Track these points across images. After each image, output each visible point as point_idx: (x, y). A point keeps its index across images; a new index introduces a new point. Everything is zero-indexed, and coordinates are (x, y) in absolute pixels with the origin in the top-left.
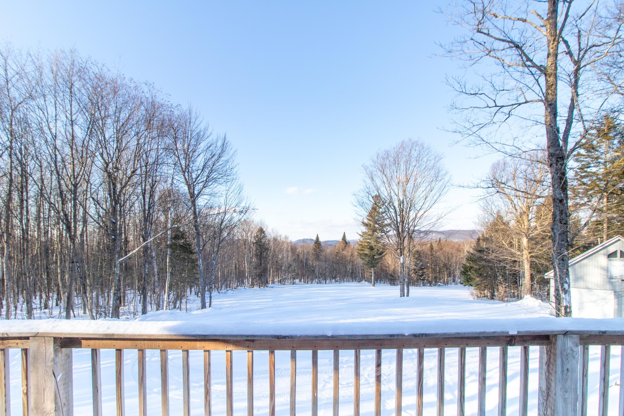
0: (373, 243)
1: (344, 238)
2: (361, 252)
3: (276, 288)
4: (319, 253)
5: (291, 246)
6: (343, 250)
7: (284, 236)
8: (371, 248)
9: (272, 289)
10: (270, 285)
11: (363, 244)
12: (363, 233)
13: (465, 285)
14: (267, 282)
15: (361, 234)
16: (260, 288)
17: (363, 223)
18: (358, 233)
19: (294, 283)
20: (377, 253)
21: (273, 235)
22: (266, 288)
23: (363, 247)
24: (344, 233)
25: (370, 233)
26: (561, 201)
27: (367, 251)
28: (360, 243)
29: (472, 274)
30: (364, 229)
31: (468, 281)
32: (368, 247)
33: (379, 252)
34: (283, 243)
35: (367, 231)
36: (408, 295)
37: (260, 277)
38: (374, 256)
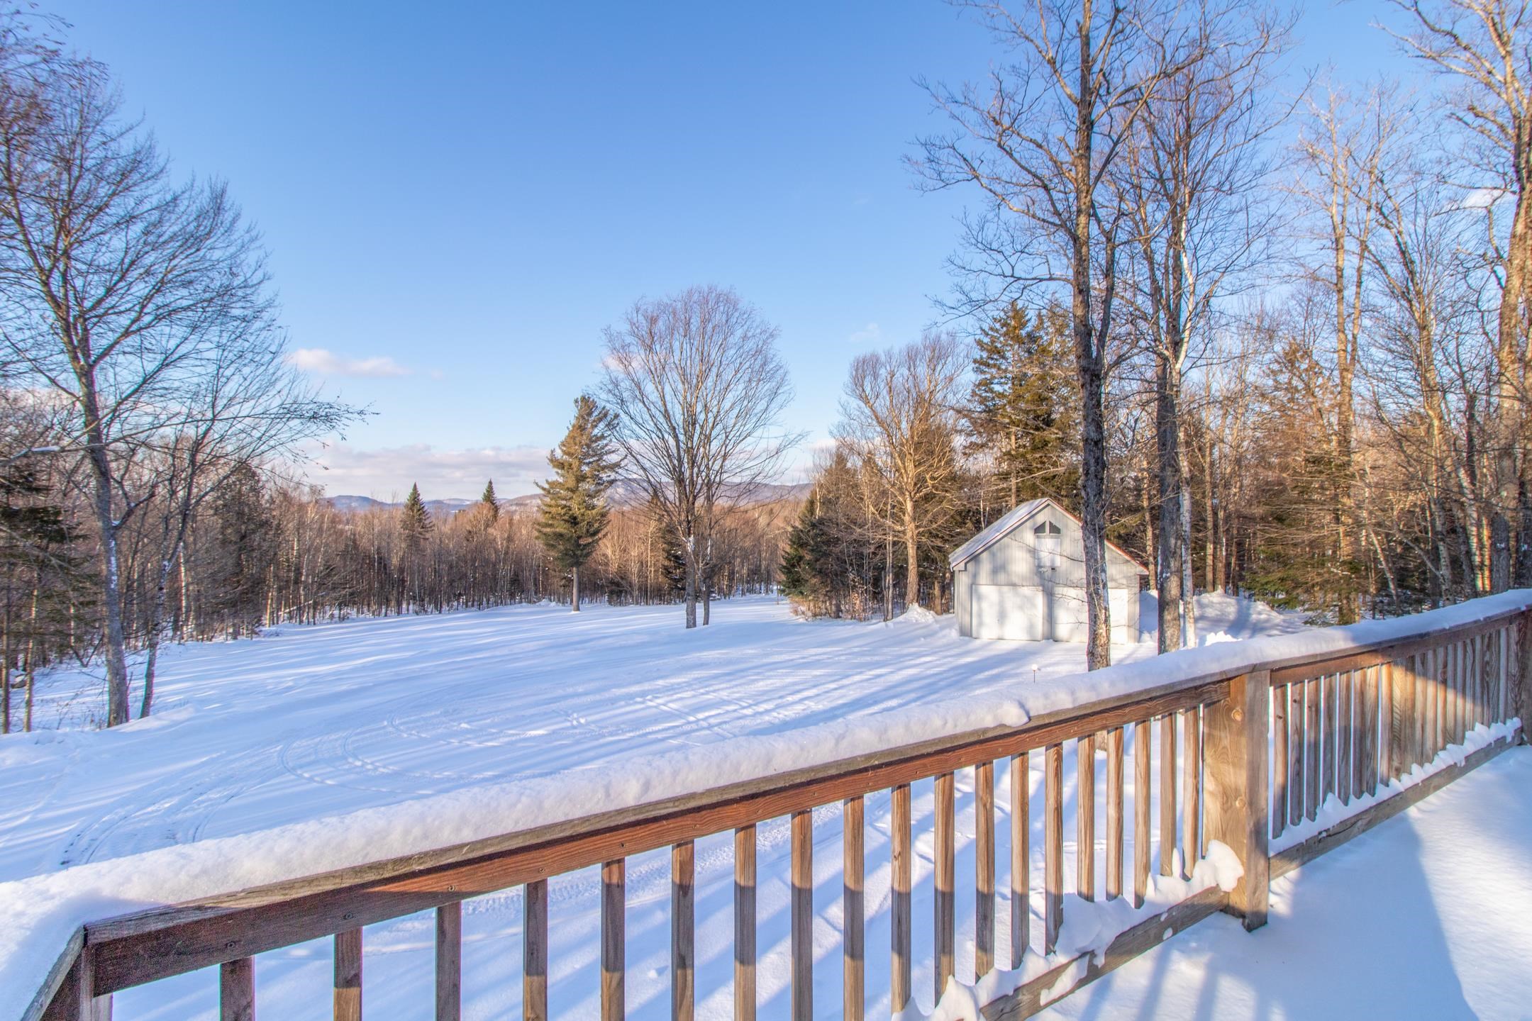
0: (576, 510)
1: (489, 496)
2: (548, 530)
3: (285, 634)
4: (420, 533)
6: (487, 526)
8: (574, 521)
9: (271, 639)
10: (266, 628)
11: (553, 510)
12: (552, 484)
13: (789, 594)
14: (257, 620)
15: (547, 486)
16: (235, 638)
17: (551, 461)
18: (537, 484)
19: (341, 619)
20: (588, 531)
22: (254, 638)
23: (553, 518)
24: (491, 483)
25: (571, 483)
26: (1096, 443)
27: (561, 528)
28: (547, 509)
29: (803, 570)
30: (554, 475)
31: (795, 586)
32: (566, 518)
33: (592, 530)
35: (561, 480)
36: (706, 622)
37: (237, 608)
38: (579, 537)
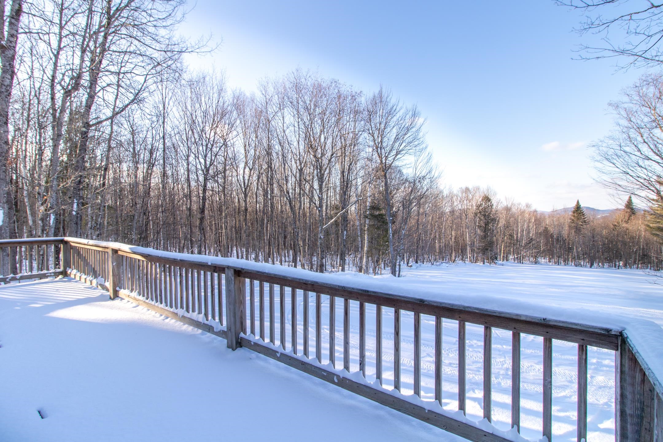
1: (629, 204)
3: (508, 266)
4: (581, 225)
5: (536, 217)
6: (627, 222)
7: (524, 205)
9: (502, 267)
10: (500, 262)
14: (496, 258)
16: (484, 263)
19: (536, 263)
21: (505, 204)
22: (492, 265)
24: (630, 198)
34: (523, 213)
37: (484, 252)
